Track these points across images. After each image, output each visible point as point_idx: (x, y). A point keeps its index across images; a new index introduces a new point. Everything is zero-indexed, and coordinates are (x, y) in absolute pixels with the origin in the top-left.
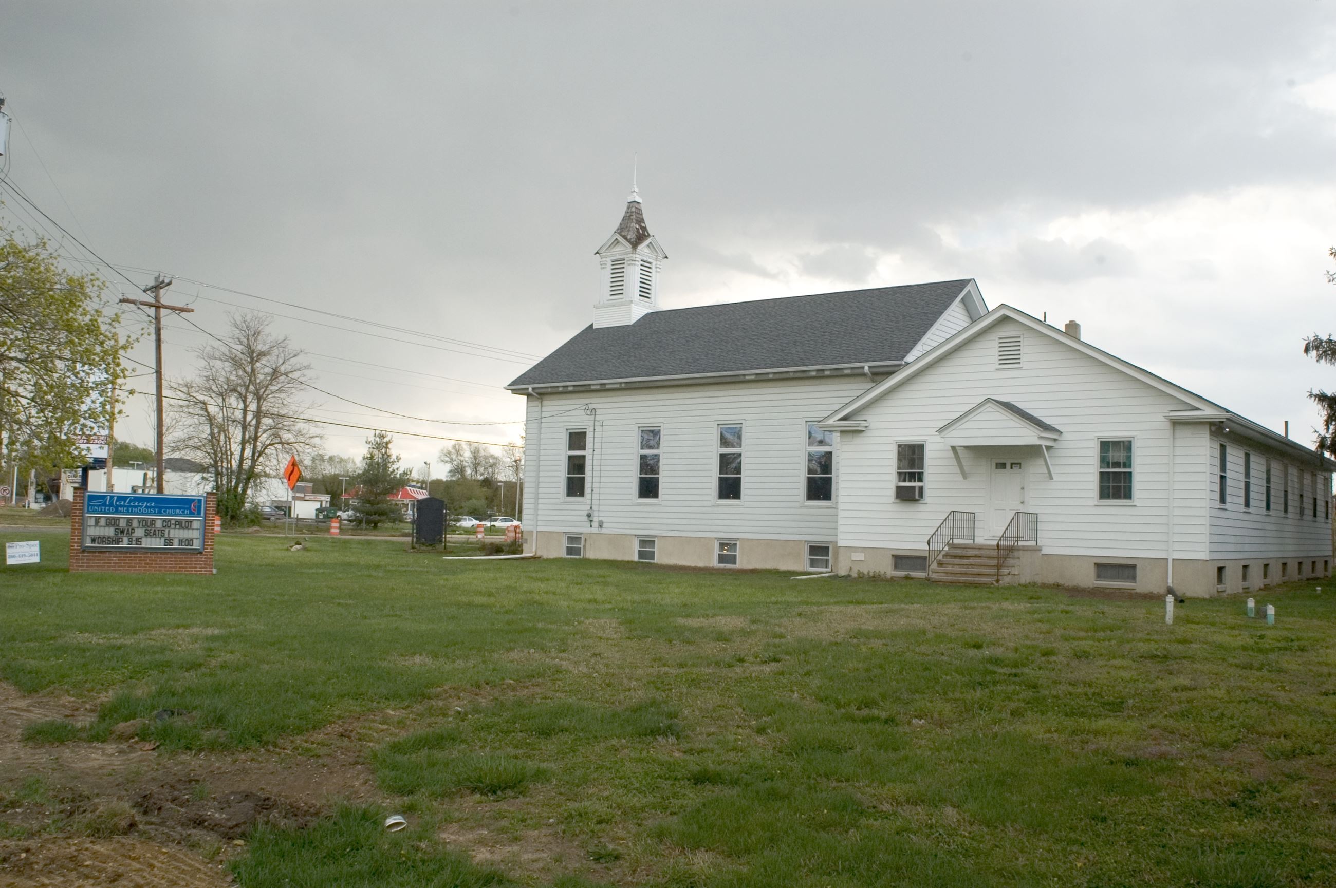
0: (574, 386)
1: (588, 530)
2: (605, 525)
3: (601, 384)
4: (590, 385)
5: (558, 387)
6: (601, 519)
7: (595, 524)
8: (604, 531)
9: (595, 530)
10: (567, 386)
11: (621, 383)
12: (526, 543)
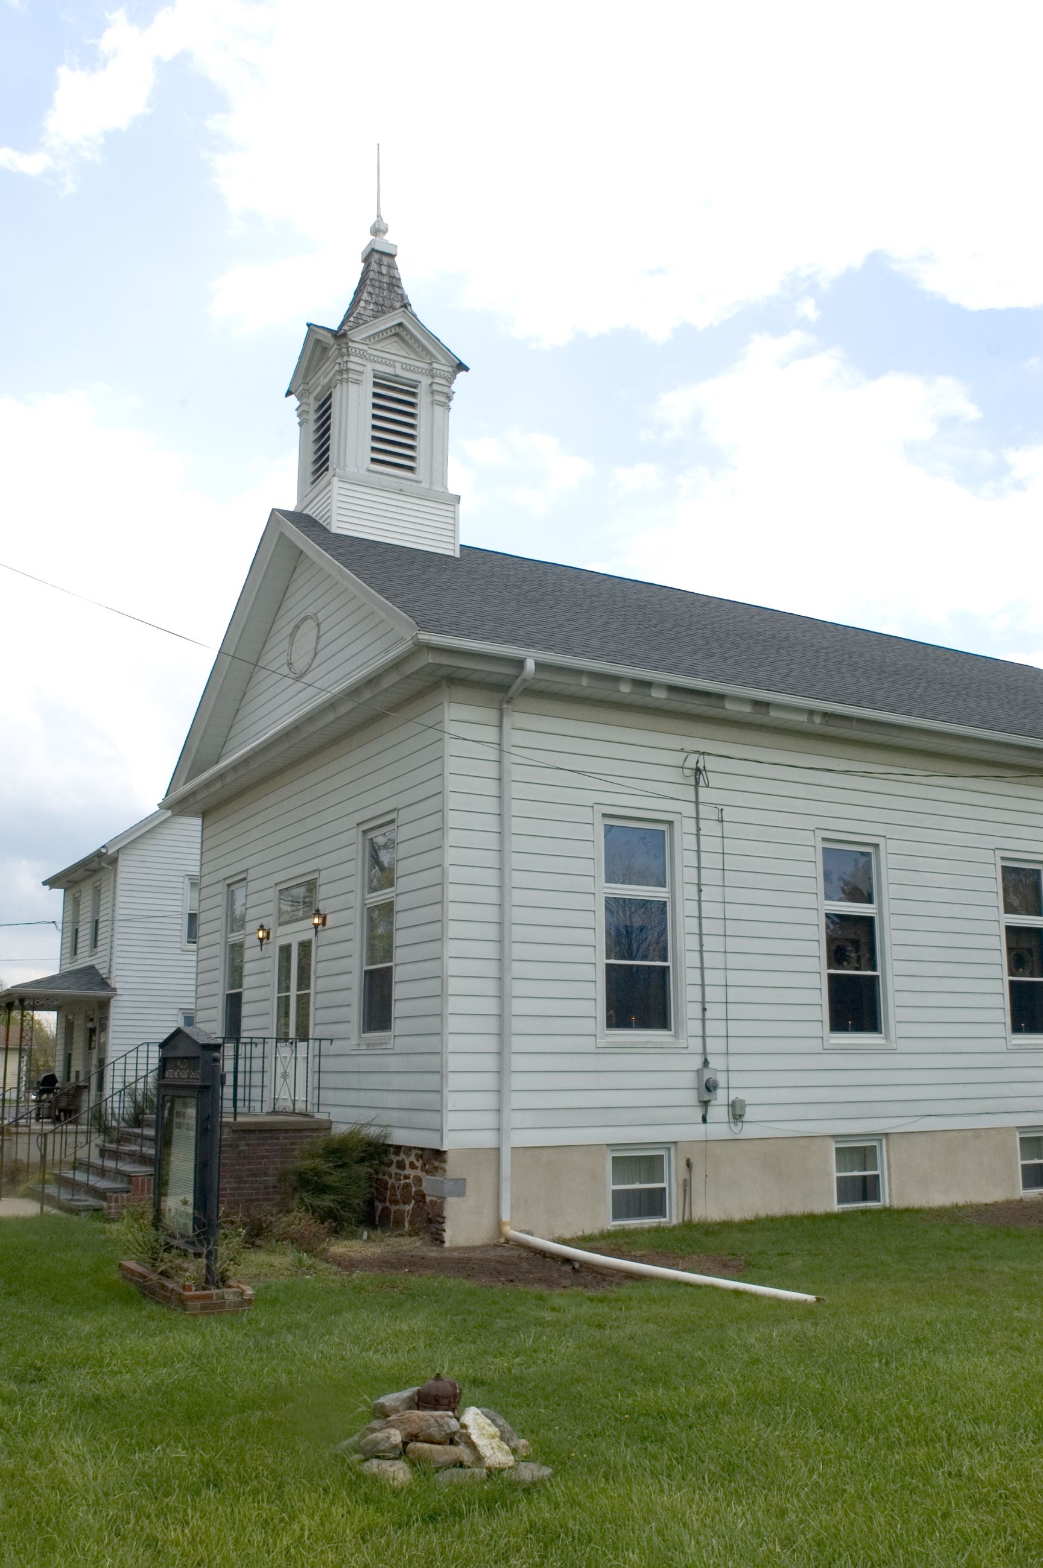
0: (672, 689)
1: (698, 1131)
2: (750, 1114)
3: (757, 703)
4: (721, 697)
5: (616, 679)
6: (734, 1095)
7: (719, 1112)
8: (749, 1131)
9: (719, 1127)
10: (648, 684)
11: (811, 712)
12: (462, 1194)
